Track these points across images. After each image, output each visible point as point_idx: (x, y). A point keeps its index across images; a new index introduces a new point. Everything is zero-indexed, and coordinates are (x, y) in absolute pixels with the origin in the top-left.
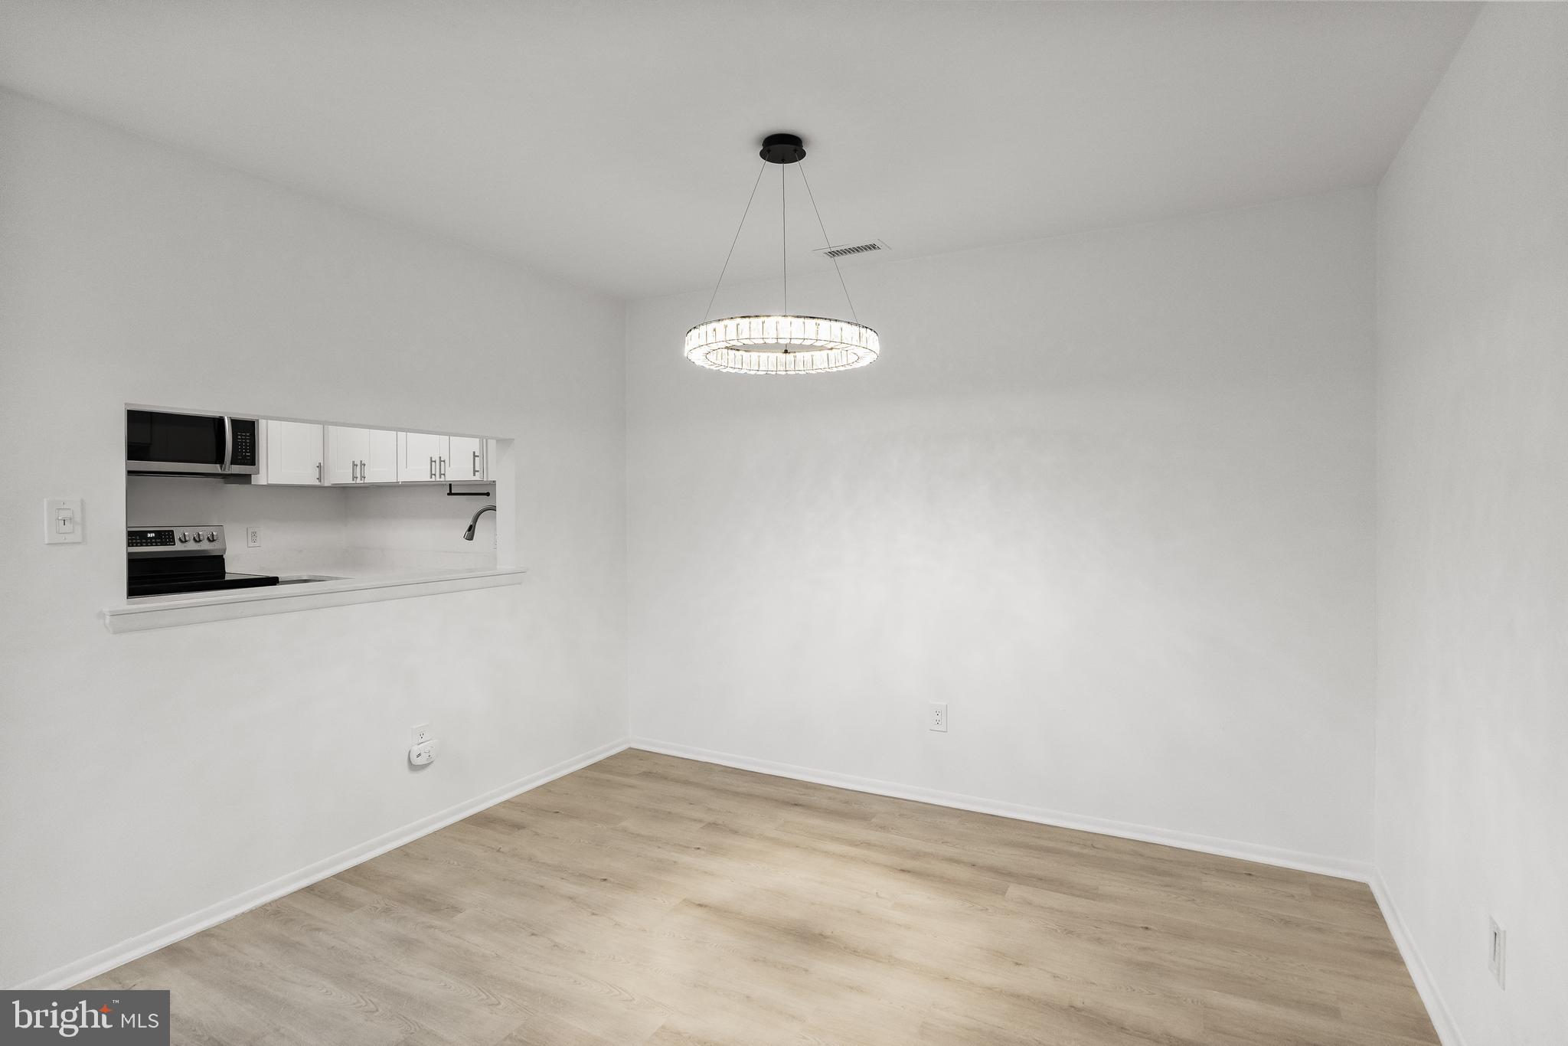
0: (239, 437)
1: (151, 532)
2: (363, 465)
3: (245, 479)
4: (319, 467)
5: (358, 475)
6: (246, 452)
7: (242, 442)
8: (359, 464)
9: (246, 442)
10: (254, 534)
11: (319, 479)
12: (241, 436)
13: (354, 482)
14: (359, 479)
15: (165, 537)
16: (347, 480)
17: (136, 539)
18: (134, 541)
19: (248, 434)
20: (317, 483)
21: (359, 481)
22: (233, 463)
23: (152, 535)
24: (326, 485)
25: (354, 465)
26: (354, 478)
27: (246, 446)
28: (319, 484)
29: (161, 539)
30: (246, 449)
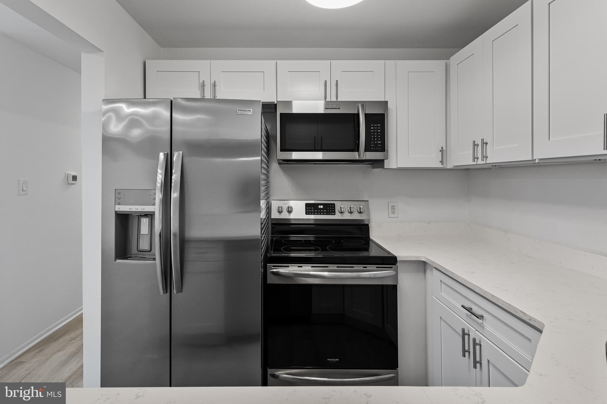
0: (372, 128)
1: (321, 204)
2: (484, 143)
3: (379, 163)
4: (442, 151)
5: (480, 156)
6: (378, 140)
7: (374, 132)
8: (480, 144)
9: (377, 132)
10: (393, 207)
11: (442, 162)
12: (374, 127)
13: (475, 163)
14: (480, 159)
15: (330, 208)
16: (467, 161)
17: (311, 209)
18: (310, 211)
19: (379, 125)
20: (440, 166)
21: (480, 162)
22: (366, 150)
23: (322, 207)
24: (449, 167)
25: (475, 145)
26: (475, 158)
27: (378, 135)
28: (442, 166)
29: (327, 210)
30: (377, 138)
